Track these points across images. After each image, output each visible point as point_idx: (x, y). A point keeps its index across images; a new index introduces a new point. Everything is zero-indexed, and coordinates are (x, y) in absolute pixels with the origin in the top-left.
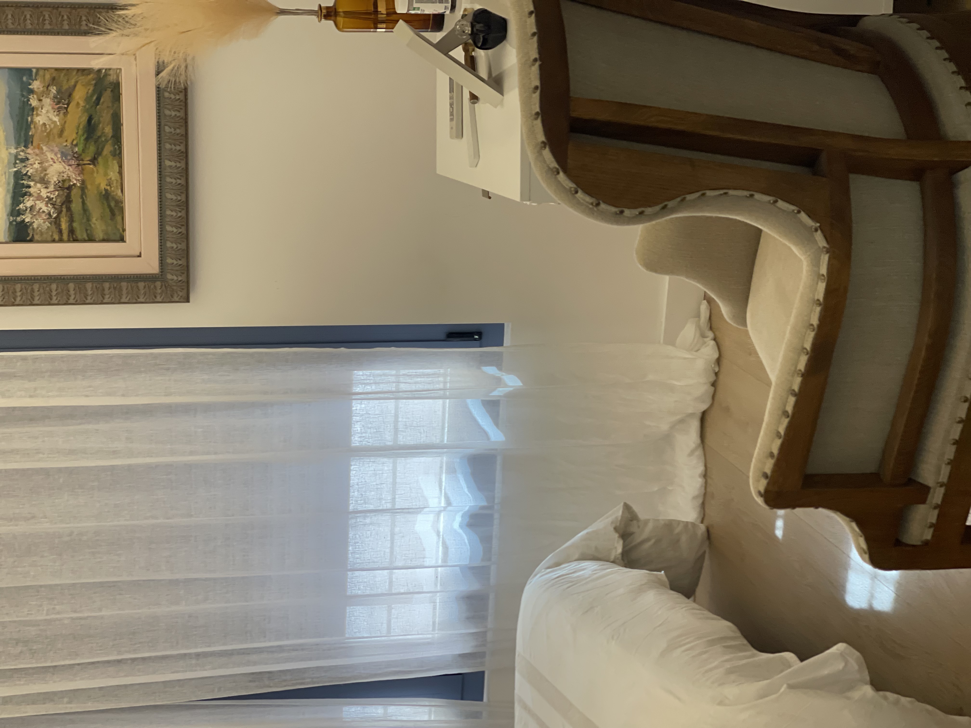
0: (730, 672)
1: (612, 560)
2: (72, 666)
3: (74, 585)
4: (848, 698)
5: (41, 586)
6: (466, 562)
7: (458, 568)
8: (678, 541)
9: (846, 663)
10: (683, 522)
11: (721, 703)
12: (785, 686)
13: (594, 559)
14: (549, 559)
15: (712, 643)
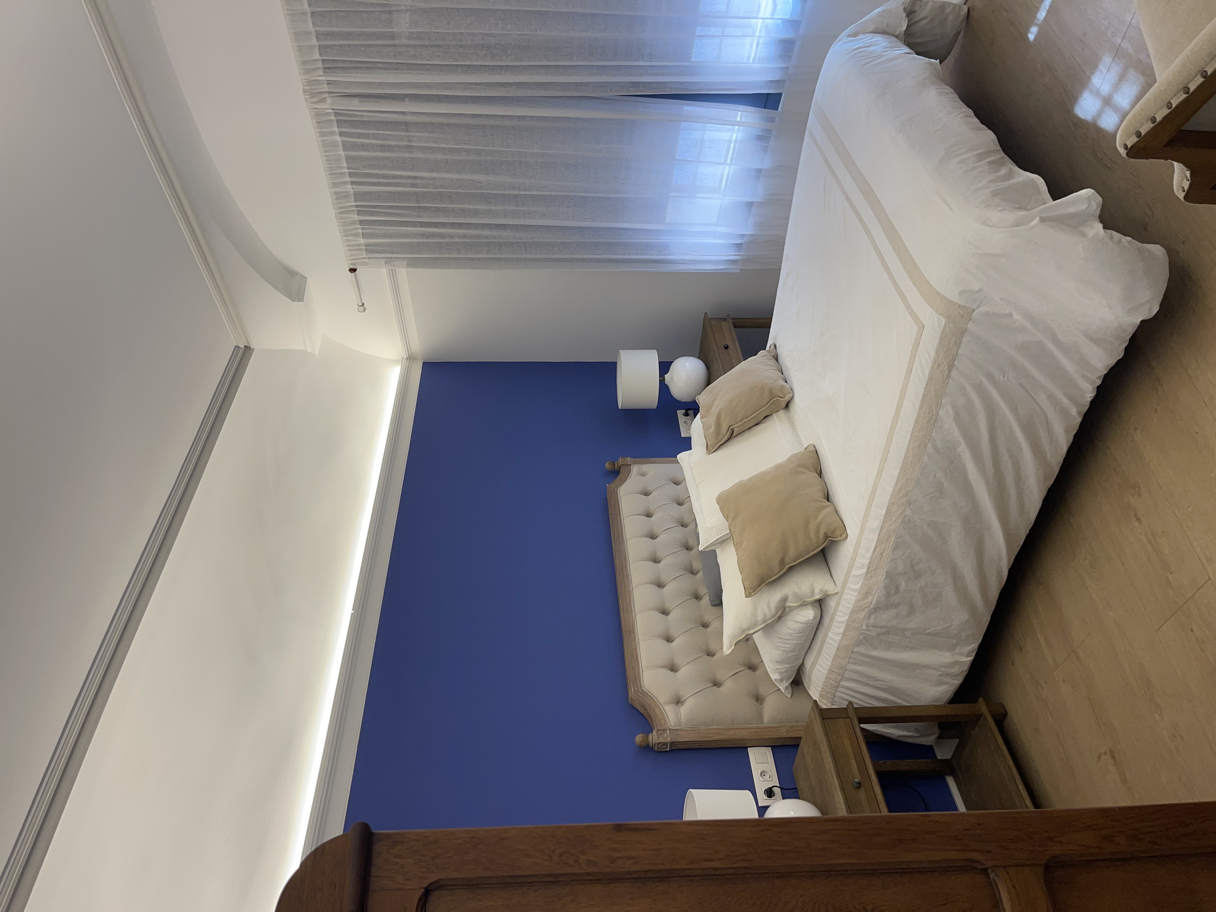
0: (995, 194)
1: (897, 34)
3: (519, 11)
4: (1083, 235)
5: (497, 10)
6: (787, 17)
7: (780, 21)
8: (946, 19)
9: (1090, 204)
10: (953, 4)
11: (984, 223)
12: (1038, 218)
13: (884, 32)
14: (851, 29)
15: (981, 157)
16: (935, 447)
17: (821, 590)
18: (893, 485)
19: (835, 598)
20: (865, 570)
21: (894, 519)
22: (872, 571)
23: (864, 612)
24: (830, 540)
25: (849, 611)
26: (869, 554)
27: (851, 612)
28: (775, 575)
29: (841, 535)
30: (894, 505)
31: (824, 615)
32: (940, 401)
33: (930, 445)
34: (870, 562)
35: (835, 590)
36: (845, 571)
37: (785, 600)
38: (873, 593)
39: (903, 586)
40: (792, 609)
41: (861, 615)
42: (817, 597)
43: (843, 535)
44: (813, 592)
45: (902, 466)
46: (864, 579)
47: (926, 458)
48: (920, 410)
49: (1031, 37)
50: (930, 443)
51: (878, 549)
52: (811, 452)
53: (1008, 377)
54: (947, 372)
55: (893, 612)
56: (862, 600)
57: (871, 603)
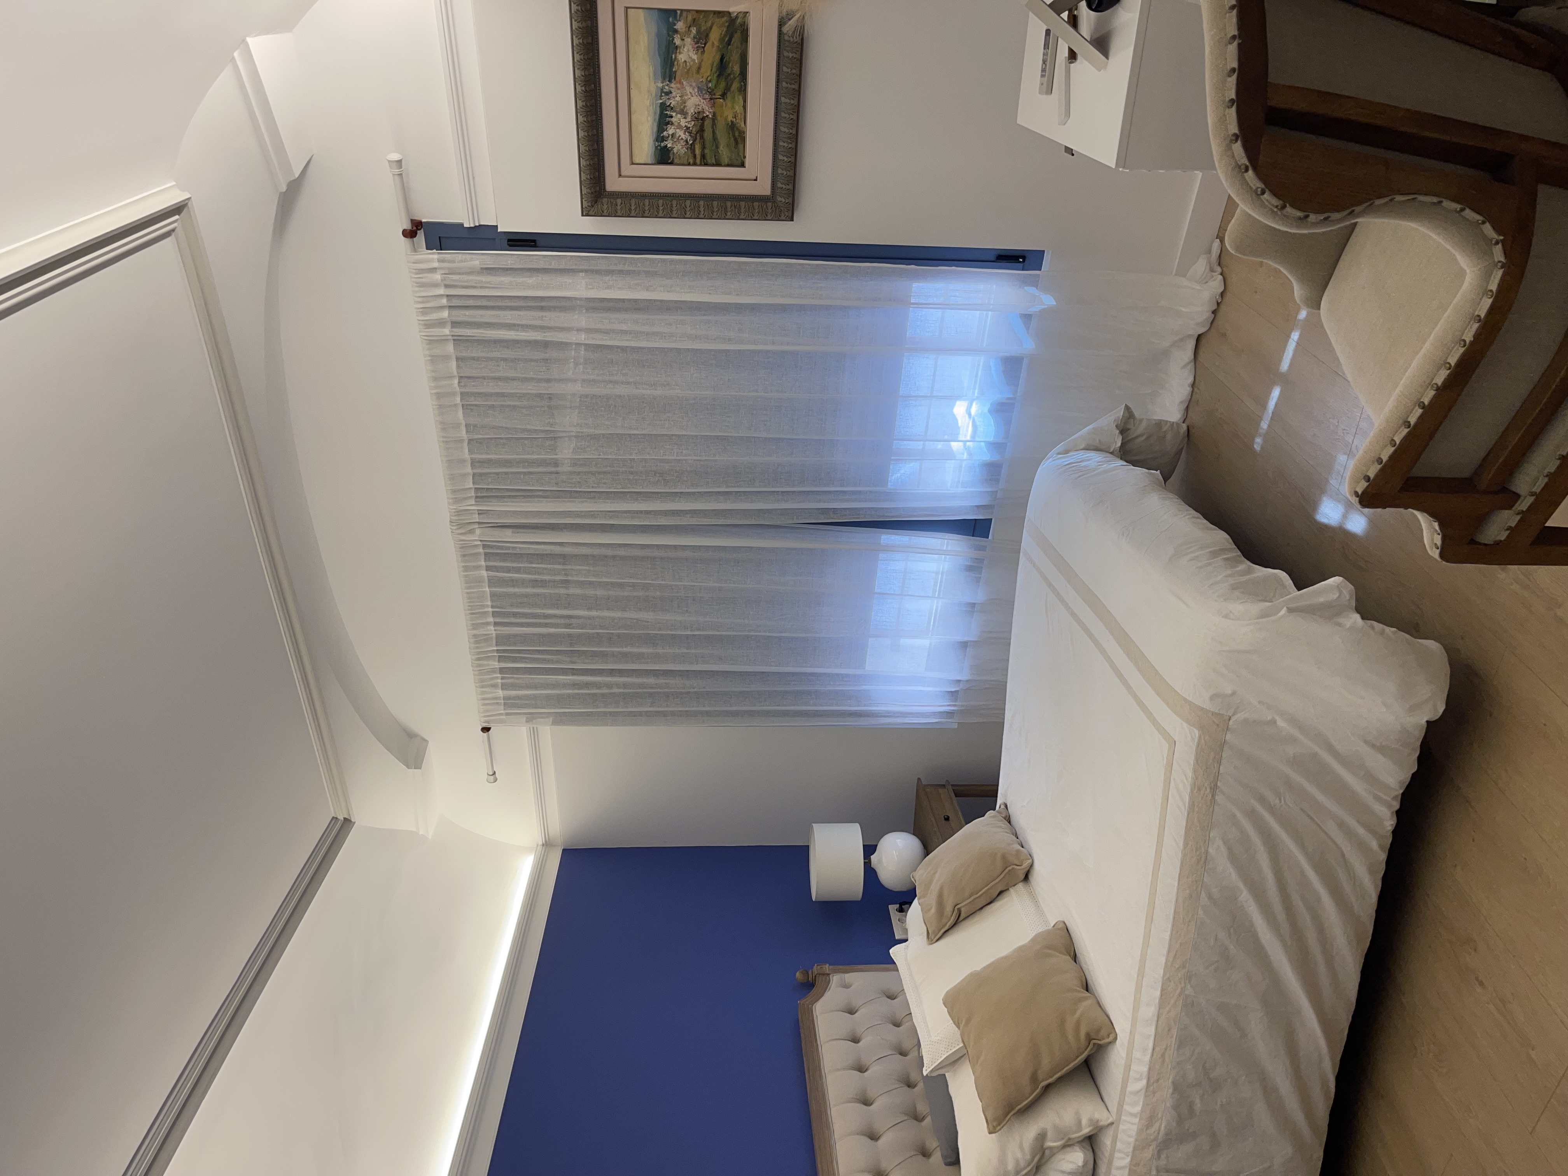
0: (1234, 588)
1: (1111, 451)
2: (694, 493)
3: (697, 436)
4: (1339, 625)
5: (672, 435)
6: (991, 439)
7: (983, 444)
8: (1164, 437)
9: (1341, 592)
10: (1170, 422)
11: (1226, 617)
12: (1285, 608)
13: (1097, 449)
14: (1060, 447)
15: (1214, 554)
16: (1210, 897)
17: (1091, 1120)
18: (1165, 951)
19: (1110, 1132)
20: (1144, 1082)
21: (1173, 1001)
22: (1153, 1083)
23: (1151, 1148)
24: (1094, 1044)
25: (1131, 1149)
26: (1148, 1057)
27: (1135, 1149)
28: (1027, 1099)
29: (1108, 1036)
30: (1170, 981)
31: (1099, 1162)
32: (1207, 835)
33: (1203, 894)
34: (1150, 1069)
35: (1109, 1118)
36: (1119, 1088)
37: (1042, 1137)
38: (1160, 1116)
39: (1198, 1106)
40: (1054, 1152)
41: (1148, 1153)
42: (1086, 1131)
43: (1111, 1035)
44: (1079, 1122)
45: (1173, 925)
46: (1146, 1096)
47: (1201, 912)
48: (1185, 848)
49: (1257, 447)
50: (1203, 892)
51: (1157, 1049)
52: (1060, 929)
53: (1285, 801)
54: (1211, 796)
55: (1188, 1148)
56: (1146, 1130)
57: (1159, 1133)
